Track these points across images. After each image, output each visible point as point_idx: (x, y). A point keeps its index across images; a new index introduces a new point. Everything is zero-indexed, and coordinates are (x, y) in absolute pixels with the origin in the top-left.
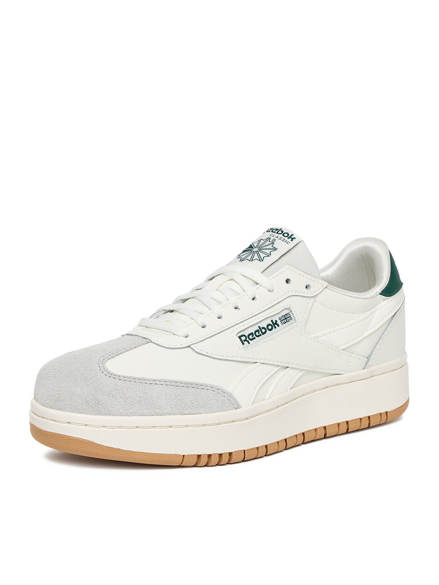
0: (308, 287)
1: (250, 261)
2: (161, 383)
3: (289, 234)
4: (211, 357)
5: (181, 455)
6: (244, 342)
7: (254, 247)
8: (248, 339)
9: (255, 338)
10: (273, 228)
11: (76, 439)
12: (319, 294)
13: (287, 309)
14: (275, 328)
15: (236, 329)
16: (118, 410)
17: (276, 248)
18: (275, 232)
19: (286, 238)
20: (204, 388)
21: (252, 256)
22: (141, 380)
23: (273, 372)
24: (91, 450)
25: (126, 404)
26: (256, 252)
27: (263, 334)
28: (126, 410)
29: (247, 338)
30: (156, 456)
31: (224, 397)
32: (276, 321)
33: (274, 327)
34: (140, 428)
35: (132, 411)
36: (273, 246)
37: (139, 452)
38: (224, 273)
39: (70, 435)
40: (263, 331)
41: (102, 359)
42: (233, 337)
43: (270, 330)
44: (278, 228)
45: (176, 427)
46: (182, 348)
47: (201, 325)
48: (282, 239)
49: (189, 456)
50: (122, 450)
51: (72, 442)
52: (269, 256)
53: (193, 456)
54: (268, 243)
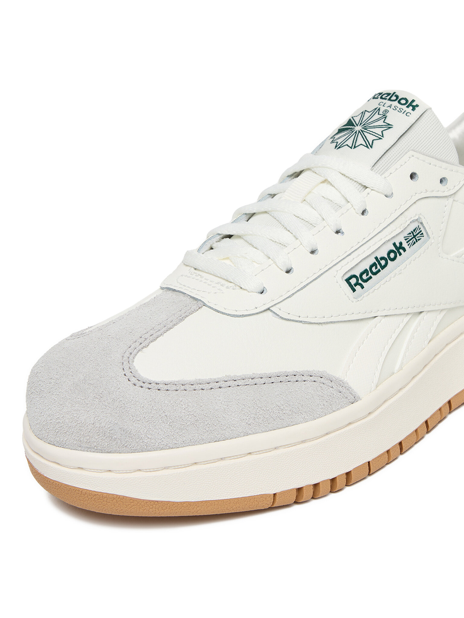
0: (443, 181)
1: (351, 148)
2: (228, 384)
3: (407, 100)
4: (305, 323)
5: (270, 495)
6: (355, 288)
7: (356, 123)
8: (360, 281)
9: (371, 278)
10: (382, 93)
11: (95, 494)
12: (459, 189)
13: (415, 221)
14: (400, 254)
15: (341, 268)
16: (160, 441)
17: (390, 124)
18: (386, 99)
19: (404, 107)
20: (299, 379)
21: (354, 139)
22: (194, 386)
23: (402, 326)
24: (122, 508)
25: (172, 430)
26: (359, 132)
27: (383, 267)
28: (174, 440)
29: (360, 279)
30: (230, 503)
31: (332, 388)
32: (401, 243)
33: (398, 253)
34: (200, 463)
35: (184, 438)
36: (385, 122)
37: (202, 502)
38: (313, 168)
39: (85, 488)
40: (383, 262)
41: (127, 354)
42: (337, 282)
43: (393, 260)
44: (390, 93)
45: (258, 453)
46: (257, 313)
47: (285, 270)
48: (398, 109)
49: (284, 494)
50: (173, 502)
51: (89, 498)
52: (381, 139)
53: (290, 492)
54: (377, 116)
